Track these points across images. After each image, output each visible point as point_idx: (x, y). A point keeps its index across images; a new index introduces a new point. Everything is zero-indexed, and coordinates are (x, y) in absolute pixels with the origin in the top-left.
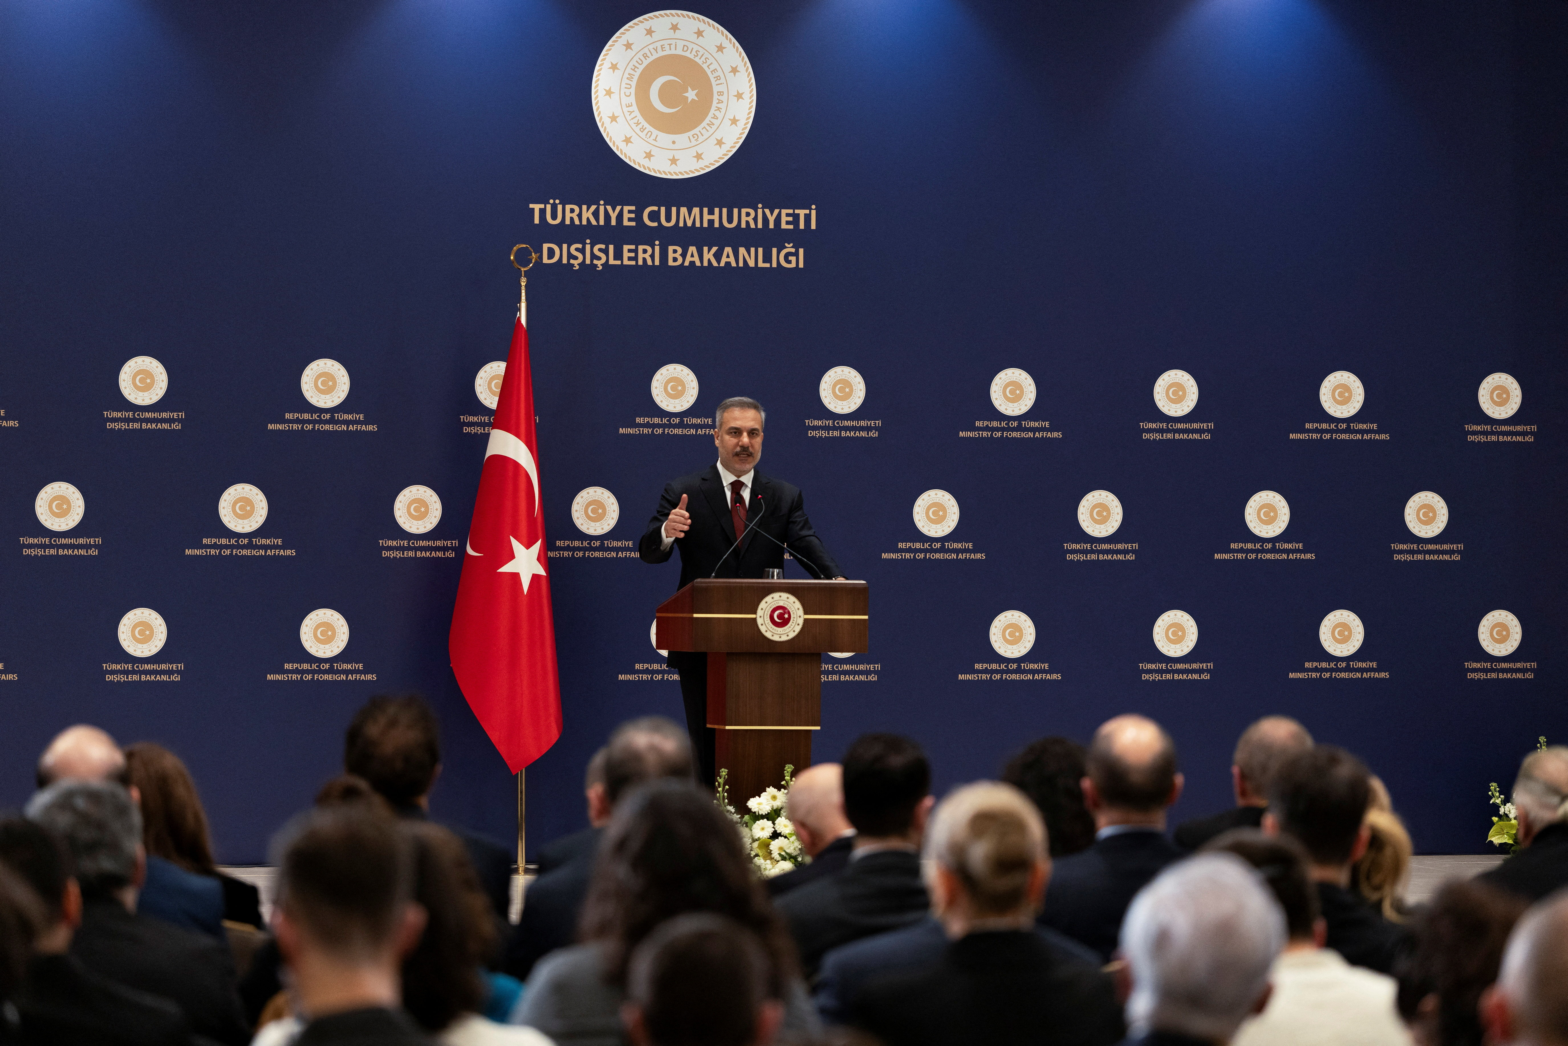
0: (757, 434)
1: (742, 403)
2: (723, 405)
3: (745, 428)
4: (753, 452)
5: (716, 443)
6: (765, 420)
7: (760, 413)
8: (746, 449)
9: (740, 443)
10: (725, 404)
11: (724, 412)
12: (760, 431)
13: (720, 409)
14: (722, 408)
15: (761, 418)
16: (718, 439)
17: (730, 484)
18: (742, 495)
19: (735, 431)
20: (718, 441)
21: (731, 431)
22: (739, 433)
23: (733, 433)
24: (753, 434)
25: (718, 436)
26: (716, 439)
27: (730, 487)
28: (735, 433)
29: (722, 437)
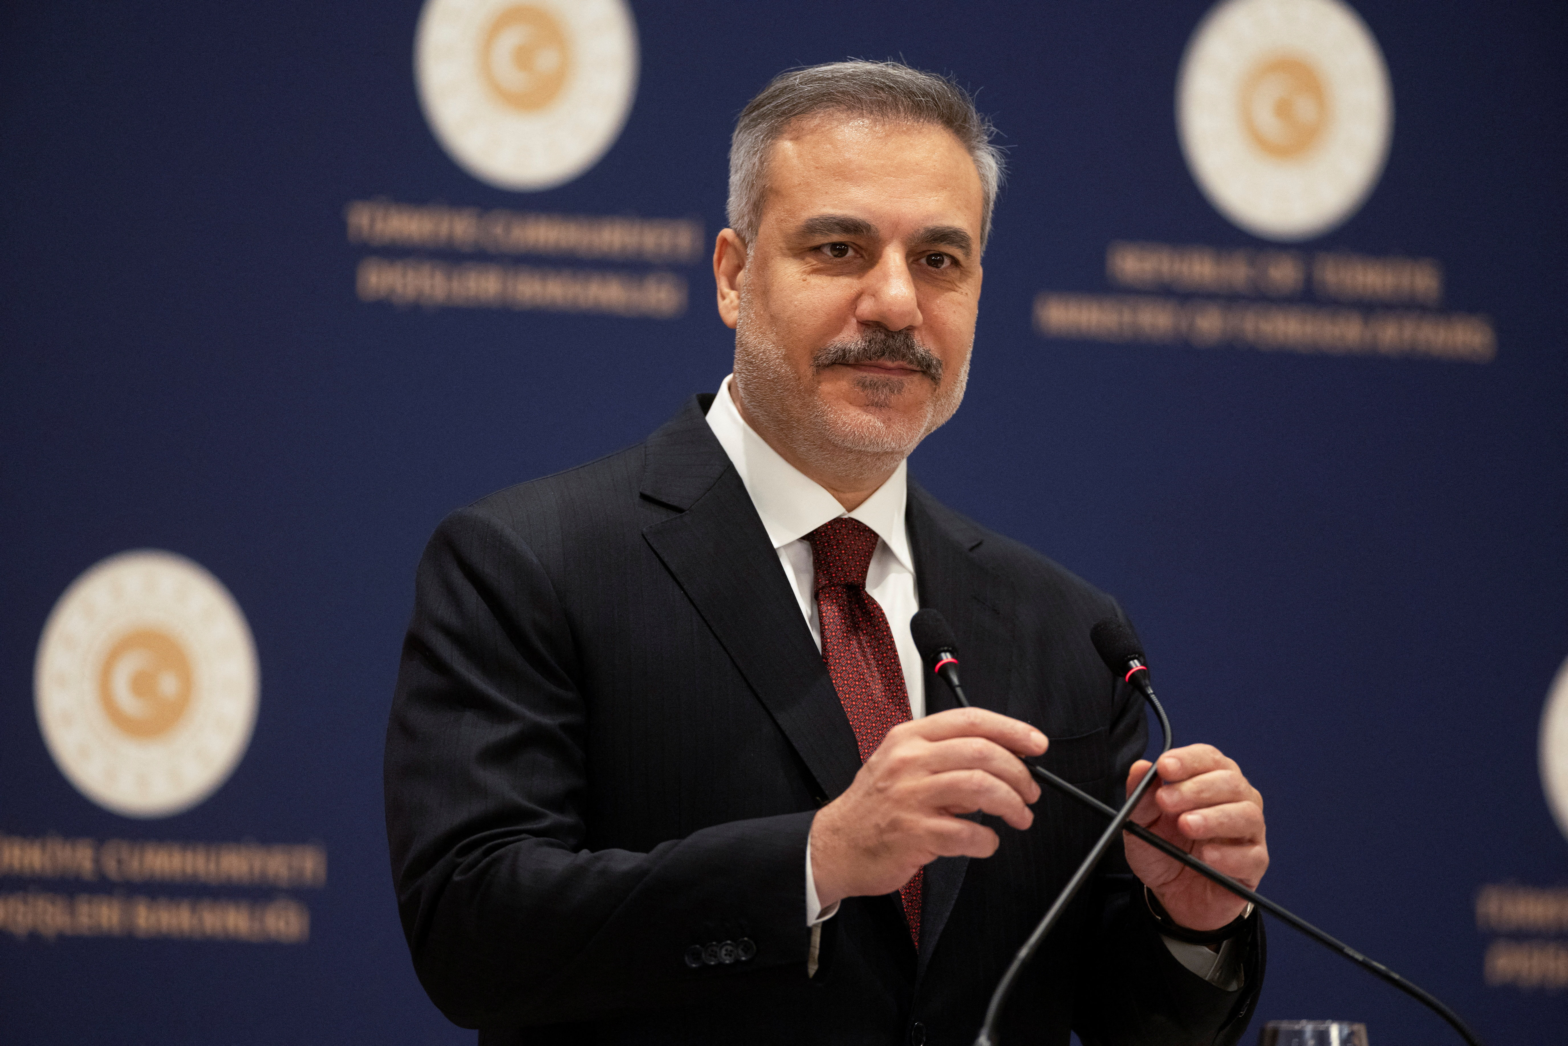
0: (955, 262)
1: (878, 88)
2: (774, 97)
3: (896, 226)
4: (935, 353)
5: (722, 304)
6: (998, 196)
7: (971, 150)
8: (899, 342)
9: (866, 307)
10: (783, 91)
11: (774, 133)
12: (977, 250)
13: (755, 122)
14: (763, 116)
15: (983, 178)
16: (732, 286)
17: (804, 538)
18: (873, 602)
19: (836, 238)
20: (733, 294)
21: (819, 240)
22: (858, 250)
23: (827, 251)
24: (935, 260)
25: (739, 268)
26: (722, 284)
27: (804, 554)
28: (839, 249)
29: (763, 265)
